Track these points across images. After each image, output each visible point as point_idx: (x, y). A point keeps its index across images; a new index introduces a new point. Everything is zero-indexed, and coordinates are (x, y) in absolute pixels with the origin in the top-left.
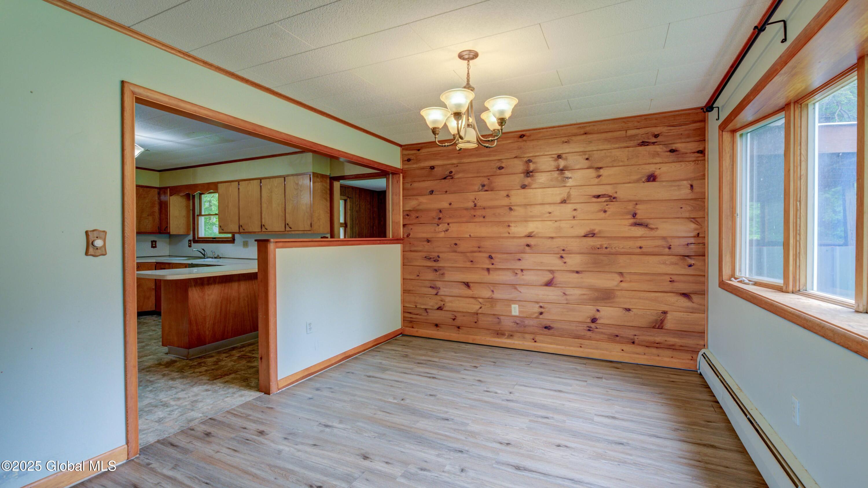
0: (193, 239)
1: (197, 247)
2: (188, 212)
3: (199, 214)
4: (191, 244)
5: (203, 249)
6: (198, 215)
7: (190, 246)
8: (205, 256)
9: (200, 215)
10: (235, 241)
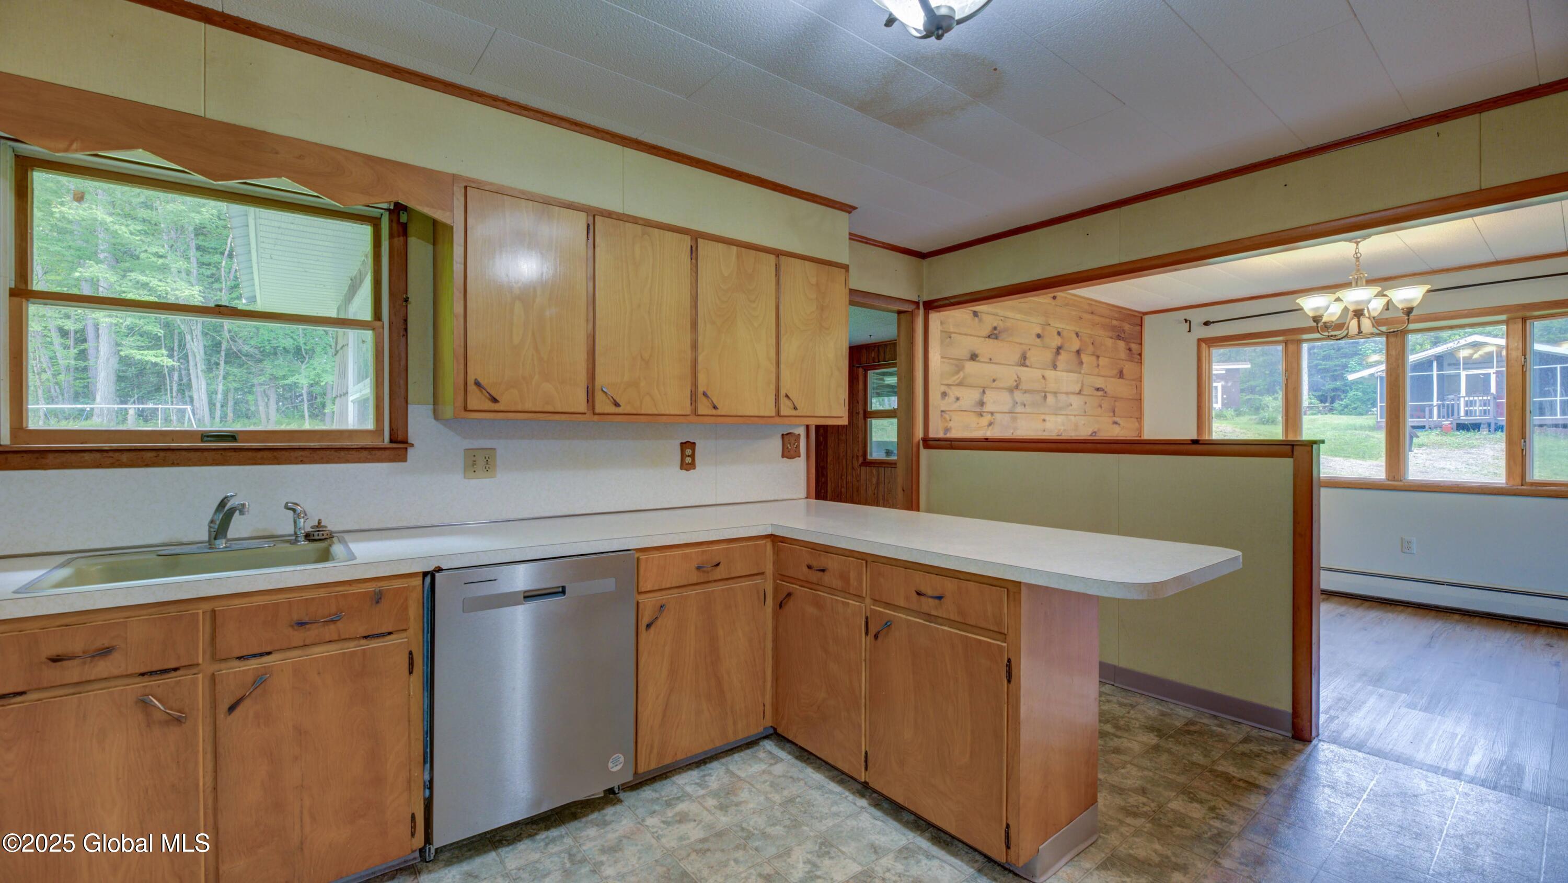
10: (410, 451)
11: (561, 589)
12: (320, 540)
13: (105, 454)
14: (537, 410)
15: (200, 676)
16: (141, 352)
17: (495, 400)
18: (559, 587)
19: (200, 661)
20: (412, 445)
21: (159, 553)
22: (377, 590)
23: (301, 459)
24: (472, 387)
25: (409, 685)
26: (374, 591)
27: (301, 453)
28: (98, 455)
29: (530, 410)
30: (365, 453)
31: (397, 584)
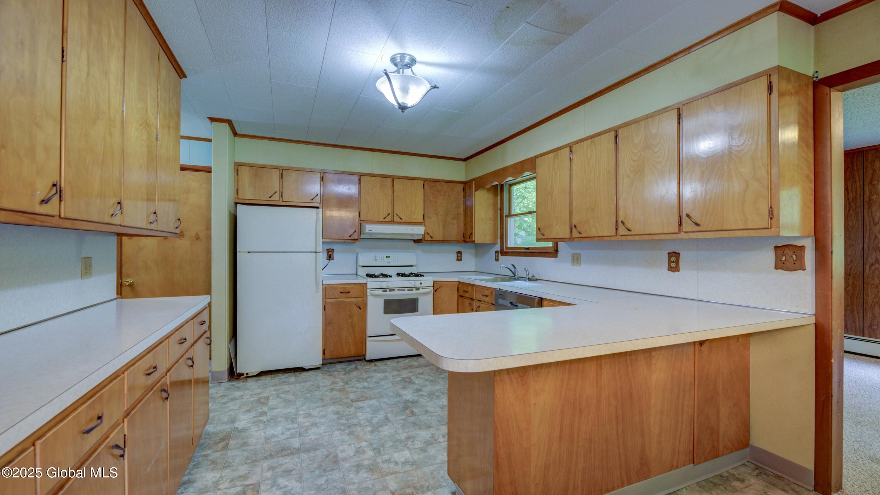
0: (501, 250)
1: (507, 261)
2: (495, 212)
3: (508, 214)
4: (498, 256)
5: (513, 265)
6: (506, 216)
7: (497, 260)
8: (515, 276)
9: (510, 215)
10: (558, 254)
14: (554, 237)
17: (543, 235)
19: (474, 298)
20: (558, 252)
27: (536, 254)
30: (547, 255)
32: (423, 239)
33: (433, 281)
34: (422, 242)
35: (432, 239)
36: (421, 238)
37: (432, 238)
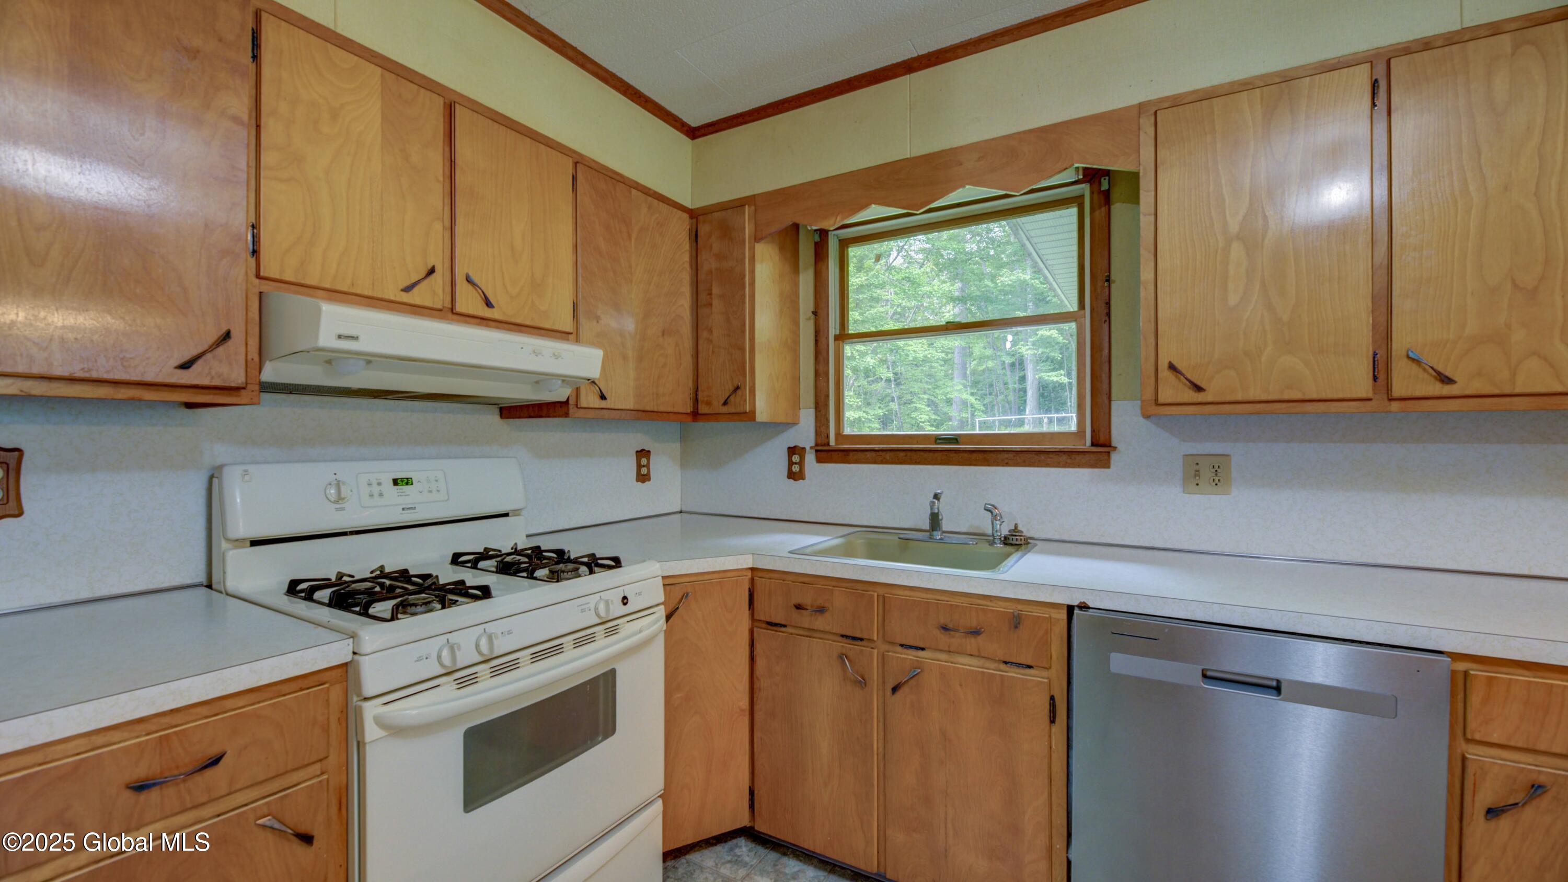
0: (815, 444)
2: (795, 322)
3: (839, 333)
4: (800, 463)
6: (836, 339)
7: (795, 475)
9: (843, 336)
10: (1114, 457)
11: (1274, 684)
12: (1012, 545)
13: (878, 453)
14: (1270, 398)
15: (875, 651)
16: (1048, 374)
17: (1198, 389)
18: (1272, 679)
19: (875, 638)
20: (1115, 448)
21: (902, 536)
22: (1016, 614)
23: (1006, 461)
24: (1164, 373)
25: (1050, 736)
26: (1013, 613)
27: (1006, 455)
28: (873, 454)
29: (1258, 398)
30: (1064, 458)
31: (1037, 612)
32: (571, 402)
33: (664, 578)
34: (566, 415)
35: (603, 404)
36: (564, 399)
37: (603, 397)
